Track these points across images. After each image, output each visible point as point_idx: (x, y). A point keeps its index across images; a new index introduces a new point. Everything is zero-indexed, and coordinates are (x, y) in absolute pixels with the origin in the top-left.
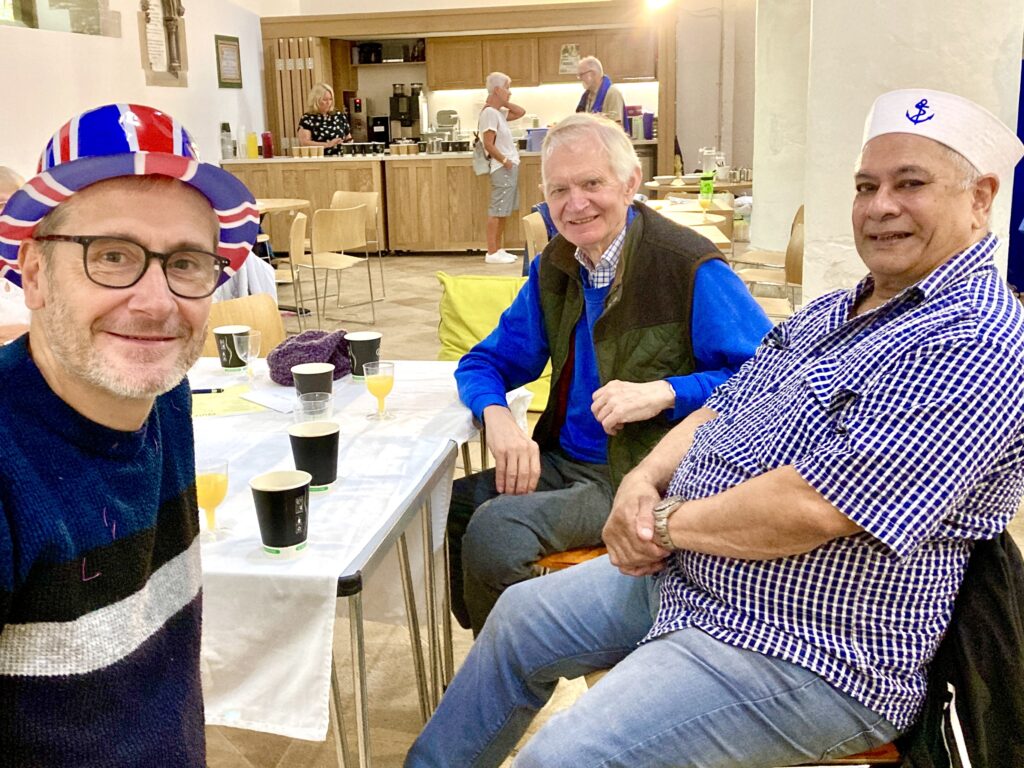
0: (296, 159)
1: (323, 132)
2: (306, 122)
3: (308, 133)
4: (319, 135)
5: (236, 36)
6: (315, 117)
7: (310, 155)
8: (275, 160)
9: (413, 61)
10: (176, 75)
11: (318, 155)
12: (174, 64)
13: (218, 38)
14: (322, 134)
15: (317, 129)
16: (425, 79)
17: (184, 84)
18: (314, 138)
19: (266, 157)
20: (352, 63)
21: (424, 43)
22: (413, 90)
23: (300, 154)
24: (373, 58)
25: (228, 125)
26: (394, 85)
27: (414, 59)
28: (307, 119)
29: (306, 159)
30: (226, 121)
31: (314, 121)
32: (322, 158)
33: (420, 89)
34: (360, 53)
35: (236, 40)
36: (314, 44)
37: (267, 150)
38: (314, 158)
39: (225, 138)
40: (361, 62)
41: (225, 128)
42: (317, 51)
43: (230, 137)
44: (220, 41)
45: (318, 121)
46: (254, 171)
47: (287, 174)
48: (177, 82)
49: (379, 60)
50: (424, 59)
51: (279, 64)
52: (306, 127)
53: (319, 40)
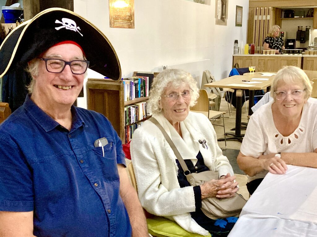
0: (264, 55)
1: (275, 44)
2: (267, 40)
3: (268, 45)
4: (272, 45)
5: (242, 6)
6: (271, 38)
7: (270, 54)
8: (255, 55)
9: (307, 17)
10: (224, 21)
11: (273, 54)
12: (223, 17)
13: (237, 6)
14: (274, 45)
15: (272, 43)
16: (312, 25)
17: (226, 25)
18: (270, 47)
19: (251, 54)
20: (281, 18)
21: (313, 10)
22: (306, 28)
23: (266, 53)
24: (290, 16)
25: (237, 41)
26: (299, 27)
27: (308, 16)
28: (268, 39)
29: (268, 55)
30: (237, 39)
31: (271, 40)
32: (274, 55)
33: (310, 28)
34: (285, 14)
35: (242, 7)
36: (271, 9)
37: (252, 51)
38: (272, 55)
39: (236, 46)
40: (285, 17)
41: (236, 42)
42: (271, 12)
43: (238, 45)
44: (237, 8)
45: (272, 40)
46: (246, 59)
47: (260, 61)
48: (224, 23)
49: (293, 17)
50: (312, 16)
51: (256, 18)
52: (267, 42)
53: (272, 8)
